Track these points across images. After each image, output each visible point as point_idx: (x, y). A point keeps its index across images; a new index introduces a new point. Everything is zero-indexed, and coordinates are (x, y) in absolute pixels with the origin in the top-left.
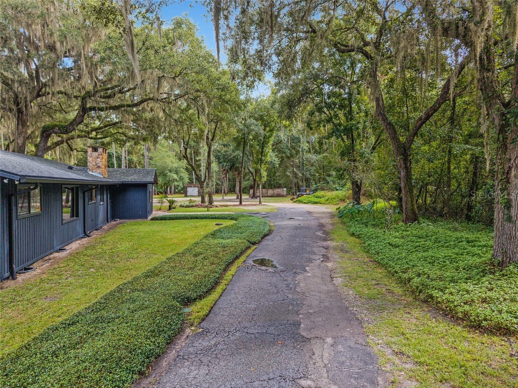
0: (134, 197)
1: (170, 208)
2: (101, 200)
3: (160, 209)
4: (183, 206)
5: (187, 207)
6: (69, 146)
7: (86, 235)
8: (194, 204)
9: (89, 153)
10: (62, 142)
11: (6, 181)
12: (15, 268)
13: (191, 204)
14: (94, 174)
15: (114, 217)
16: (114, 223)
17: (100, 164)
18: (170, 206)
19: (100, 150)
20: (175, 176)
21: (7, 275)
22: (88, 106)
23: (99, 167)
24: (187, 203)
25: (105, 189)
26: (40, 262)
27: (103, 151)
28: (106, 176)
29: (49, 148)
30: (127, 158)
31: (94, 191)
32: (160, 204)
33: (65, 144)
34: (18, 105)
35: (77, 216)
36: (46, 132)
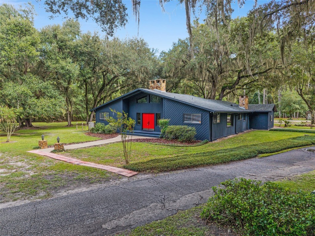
0: (261, 119)
1: (286, 126)
2: (244, 120)
3: (280, 126)
4: (297, 125)
5: (299, 126)
6: (233, 93)
7: (236, 133)
8: (304, 124)
9: (240, 98)
10: (230, 92)
11: (211, 112)
12: (212, 139)
13: (303, 124)
14: (242, 108)
15: (250, 128)
16: (250, 130)
17: (244, 103)
18: (285, 125)
19: (245, 97)
20: (298, 106)
21: (210, 140)
22: (241, 75)
23: (244, 105)
24: (300, 124)
25: (246, 114)
26: (219, 139)
27: (246, 97)
28: (247, 108)
29: (225, 95)
30: (267, 95)
31: (241, 115)
32: (280, 123)
33: (232, 93)
34: (213, 79)
35: (233, 125)
36: (223, 89)
